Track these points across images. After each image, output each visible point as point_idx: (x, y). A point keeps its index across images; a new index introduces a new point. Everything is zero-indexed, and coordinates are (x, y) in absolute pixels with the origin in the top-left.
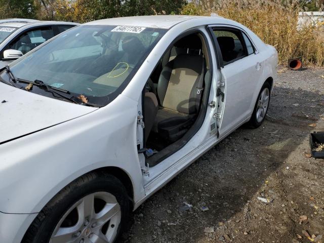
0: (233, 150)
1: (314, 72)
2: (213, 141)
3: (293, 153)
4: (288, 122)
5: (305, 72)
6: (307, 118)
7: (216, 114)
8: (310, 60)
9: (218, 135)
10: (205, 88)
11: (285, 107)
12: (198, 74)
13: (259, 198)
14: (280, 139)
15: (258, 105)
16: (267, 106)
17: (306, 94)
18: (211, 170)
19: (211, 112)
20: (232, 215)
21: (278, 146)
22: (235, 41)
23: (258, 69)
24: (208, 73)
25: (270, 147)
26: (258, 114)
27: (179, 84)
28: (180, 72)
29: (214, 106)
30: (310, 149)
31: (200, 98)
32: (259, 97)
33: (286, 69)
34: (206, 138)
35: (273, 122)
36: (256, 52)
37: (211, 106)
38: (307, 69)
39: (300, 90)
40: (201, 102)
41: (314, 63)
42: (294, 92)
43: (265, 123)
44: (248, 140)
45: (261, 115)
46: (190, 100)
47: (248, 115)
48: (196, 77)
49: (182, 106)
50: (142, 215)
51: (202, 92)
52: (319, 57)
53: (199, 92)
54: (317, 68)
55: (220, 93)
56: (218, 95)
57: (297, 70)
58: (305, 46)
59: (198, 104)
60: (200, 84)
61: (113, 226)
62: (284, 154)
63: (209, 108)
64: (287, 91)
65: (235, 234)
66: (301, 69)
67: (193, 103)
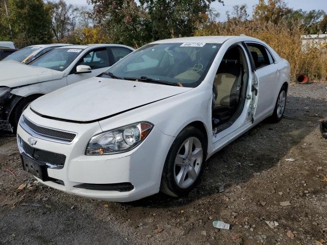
0: (262, 136)
1: (320, 85)
2: (249, 125)
3: (307, 136)
4: (302, 119)
5: (312, 85)
6: (317, 116)
7: (252, 104)
8: (315, 76)
9: (252, 120)
10: (243, 85)
11: (298, 109)
12: (236, 77)
13: (287, 160)
14: (296, 128)
15: (278, 103)
16: (284, 106)
17: (314, 101)
18: (248, 146)
19: (248, 103)
20: (270, 167)
21: (296, 133)
22: (259, 56)
23: (278, 75)
24: (245, 75)
25: (290, 133)
26: (278, 111)
27: (222, 84)
28: (221, 76)
29: (250, 98)
30: (321, 134)
31: (239, 93)
32: (279, 98)
33: (294, 83)
34: (245, 121)
35: (290, 119)
36: (275, 62)
37: (248, 98)
38: (312, 83)
39: (309, 98)
40: (240, 96)
41: (319, 78)
42: (303, 100)
43: (283, 120)
44: (272, 129)
45: (280, 113)
46: (231, 96)
47: (271, 110)
48: (235, 79)
49: (224, 101)
50: (208, 168)
51: (241, 89)
52: (323, 72)
53: (238, 89)
54: (322, 82)
55: (254, 89)
56: (252, 91)
57: (303, 84)
58: (310, 64)
59: (238, 98)
60: (239, 83)
61: (198, 164)
62: (302, 137)
63: (246, 100)
64: (297, 99)
65: (274, 176)
66: (307, 83)
67: (234, 97)
